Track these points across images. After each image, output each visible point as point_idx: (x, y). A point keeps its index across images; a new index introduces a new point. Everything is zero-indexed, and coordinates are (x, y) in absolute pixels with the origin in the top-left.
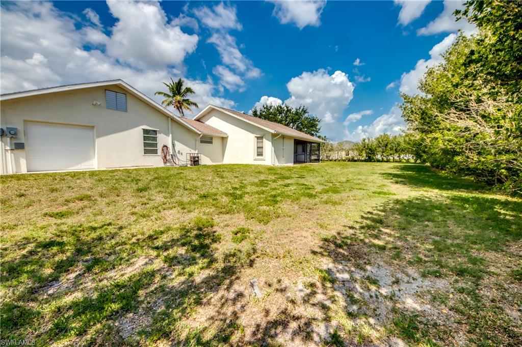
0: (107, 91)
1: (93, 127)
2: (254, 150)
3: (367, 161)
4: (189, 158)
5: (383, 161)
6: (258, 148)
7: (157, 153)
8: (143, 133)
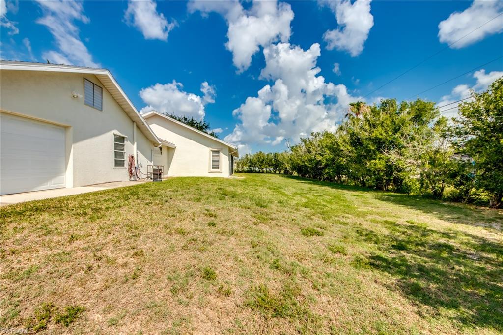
0: (86, 80)
1: (66, 128)
2: (209, 163)
3: (250, 173)
4: (152, 171)
5: (259, 172)
6: (213, 161)
7: (123, 166)
8: (114, 140)
